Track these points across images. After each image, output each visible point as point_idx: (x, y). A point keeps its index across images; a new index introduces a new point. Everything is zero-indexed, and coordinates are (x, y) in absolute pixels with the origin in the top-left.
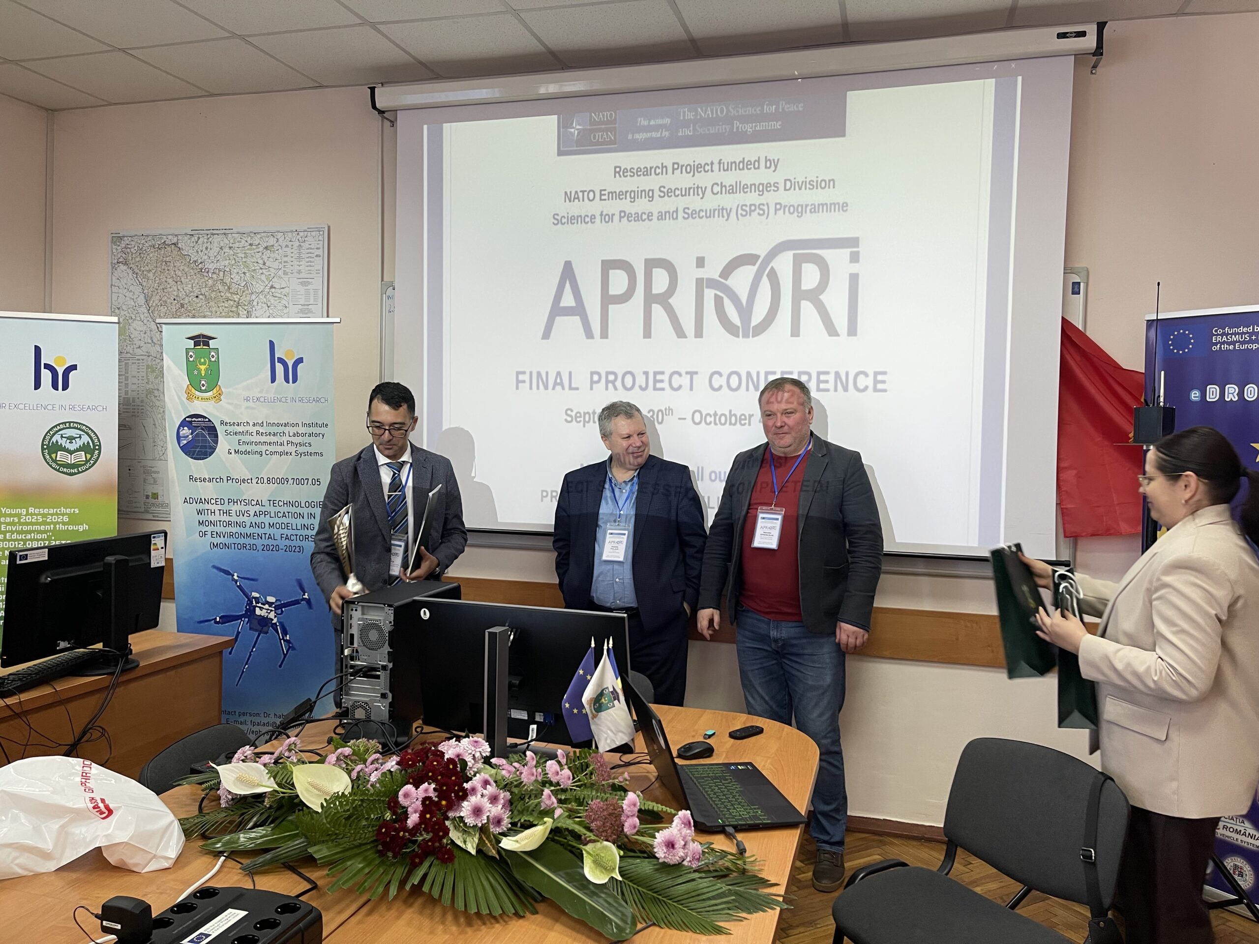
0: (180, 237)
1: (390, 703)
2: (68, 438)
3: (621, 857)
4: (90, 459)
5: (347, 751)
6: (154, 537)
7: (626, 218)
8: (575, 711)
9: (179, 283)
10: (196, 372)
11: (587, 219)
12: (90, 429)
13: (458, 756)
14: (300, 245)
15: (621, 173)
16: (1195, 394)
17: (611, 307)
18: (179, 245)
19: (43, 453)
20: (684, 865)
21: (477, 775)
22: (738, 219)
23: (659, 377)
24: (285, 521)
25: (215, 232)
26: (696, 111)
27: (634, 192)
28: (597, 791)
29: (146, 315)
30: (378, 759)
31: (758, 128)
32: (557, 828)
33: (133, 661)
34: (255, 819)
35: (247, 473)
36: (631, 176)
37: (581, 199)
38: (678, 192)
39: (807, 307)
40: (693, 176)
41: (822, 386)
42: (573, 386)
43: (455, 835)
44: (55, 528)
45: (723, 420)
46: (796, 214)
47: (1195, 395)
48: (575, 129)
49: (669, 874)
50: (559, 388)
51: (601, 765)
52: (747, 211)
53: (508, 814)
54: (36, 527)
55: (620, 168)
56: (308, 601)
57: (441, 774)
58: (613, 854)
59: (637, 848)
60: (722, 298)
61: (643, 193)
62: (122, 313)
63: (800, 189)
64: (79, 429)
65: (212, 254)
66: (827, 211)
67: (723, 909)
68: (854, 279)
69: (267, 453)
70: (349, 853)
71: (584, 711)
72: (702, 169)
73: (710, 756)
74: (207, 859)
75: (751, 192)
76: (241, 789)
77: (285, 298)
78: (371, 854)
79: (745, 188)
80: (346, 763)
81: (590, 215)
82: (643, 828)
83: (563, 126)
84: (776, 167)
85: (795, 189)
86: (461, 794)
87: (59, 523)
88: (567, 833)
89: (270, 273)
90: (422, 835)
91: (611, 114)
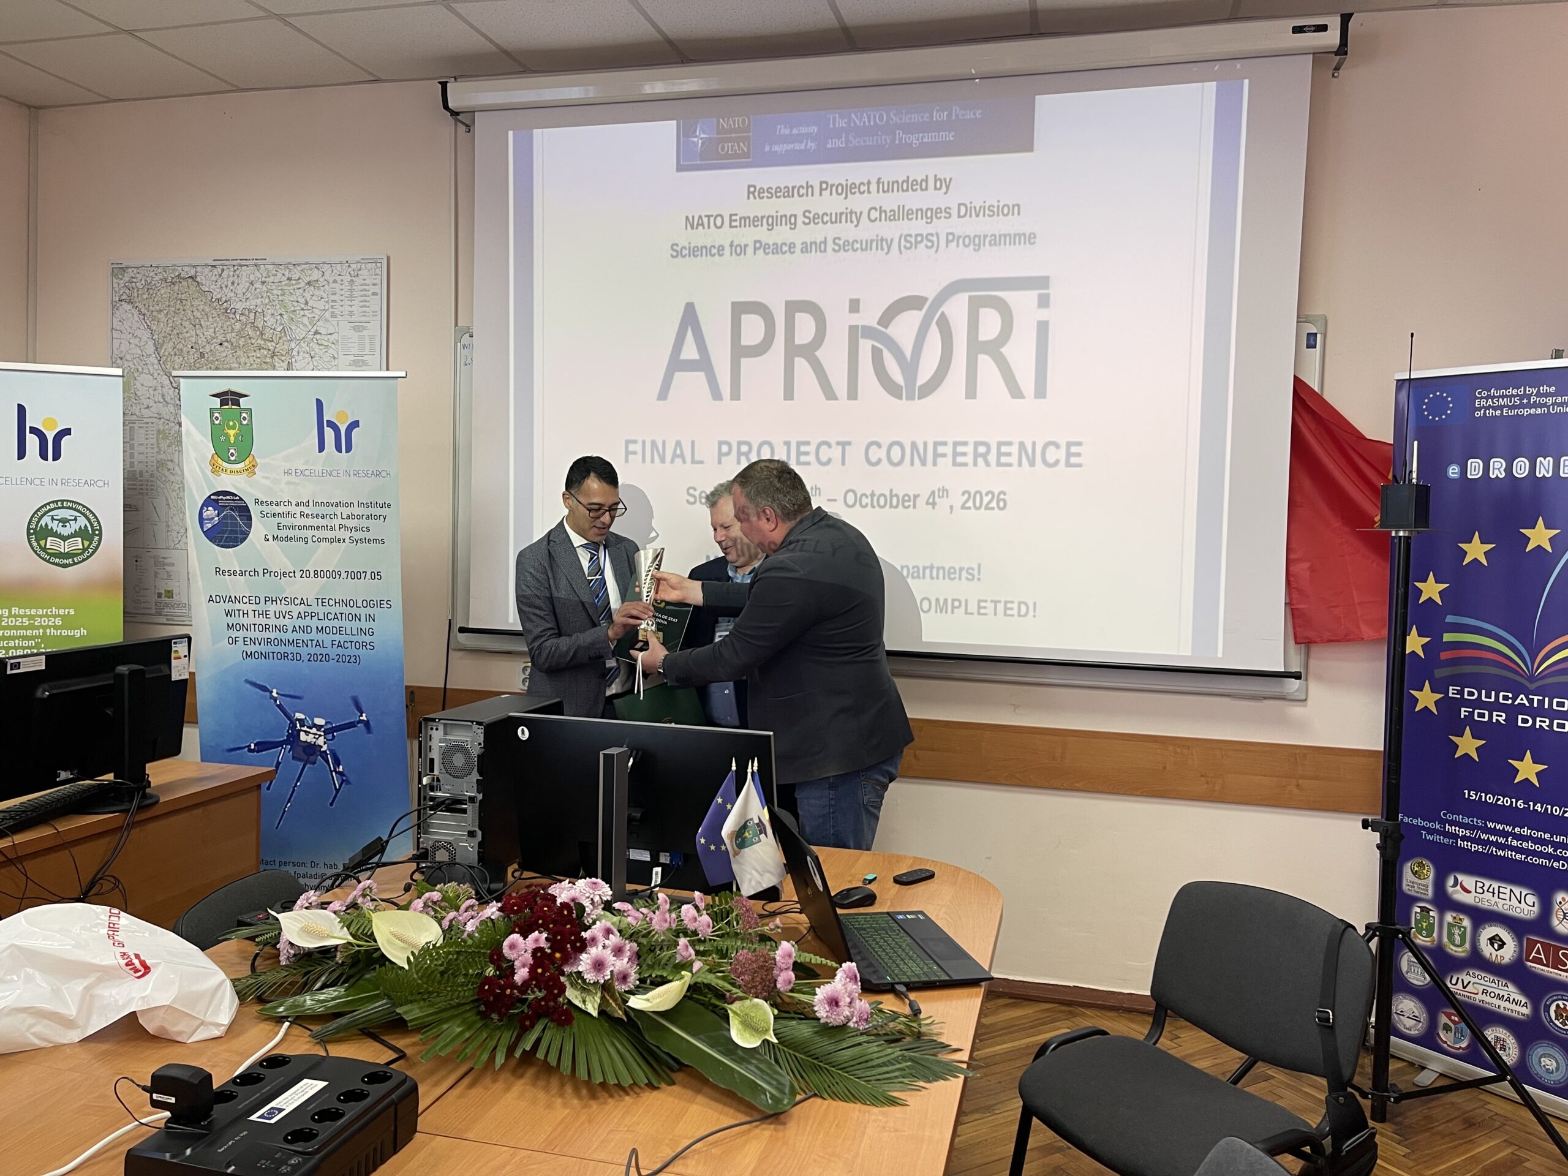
0: (199, 269)
1: (480, 844)
2: (59, 521)
3: (776, 1018)
4: (89, 547)
5: (436, 895)
6: (175, 643)
7: (762, 250)
8: (713, 847)
9: (197, 327)
10: (222, 438)
11: (714, 251)
12: (88, 509)
13: (573, 900)
14: (352, 280)
15: (756, 194)
16: (1454, 469)
17: (743, 360)
18: (198, 279)
19: (29, 539)
20: (849, 1027)
21: (598, 922)
22: (901, 253)
23: (803, 449)
24: (336, 623)
25: (243, 262)
26: (850, 118)
27: (773, 217)
28: (743, 940)
29: (156, 367)
30: (472, 906)
31: (926, 140)
32: (696, 983)
33: (151, 796)
34: (323, 978)
35: (288, 563)
36: (768, 197)
37: (706, 226)
38: (826, 219)
39: (985, 361)
40: (846, 198)
41: (1003, 459)
42: (697, 458)
43: (572, 995)
44: (45, 633)
45: (882, 500)
46: (972, 246)
47: (1453, 471)
48: (699, 137)
49: (830, 1038)
50: (678, 461)
51: (747, 910)
52: (911, 242)
53: (635, 968)
54: (22, 632)
55: (755, 187)
56: (367, 724)
57: (554, 922)
58: (765, 1013)
59: (792, 1009)
60: (882, 350)
61: (784, 219)
62: (126, 364)
63: (977, 216)
64: (75, 509)
65: (240, 290)
66: (1010, 244)
67: (896, 1077)
68: (1043, 328)
69: (314, 538)
70: (444, 1015)
71: (723, 848)
72: (857, 190)
73: (871, 904)
74: (267, 1026)
75: (917, 219)
76: (308, 941)
77: (333, 346)
78: (472, 1016)
79: (909, 214)
80: (435, 910)
81: (717, 247)
82: (799, 985)
83: (684, 133)
84: (948, 188)
85: (971, 216)
86: (578, 944)
87: (49, 627)
88: (706, 990)
89: (313, 315)
90: (533, 992)
91: (744, 121)
